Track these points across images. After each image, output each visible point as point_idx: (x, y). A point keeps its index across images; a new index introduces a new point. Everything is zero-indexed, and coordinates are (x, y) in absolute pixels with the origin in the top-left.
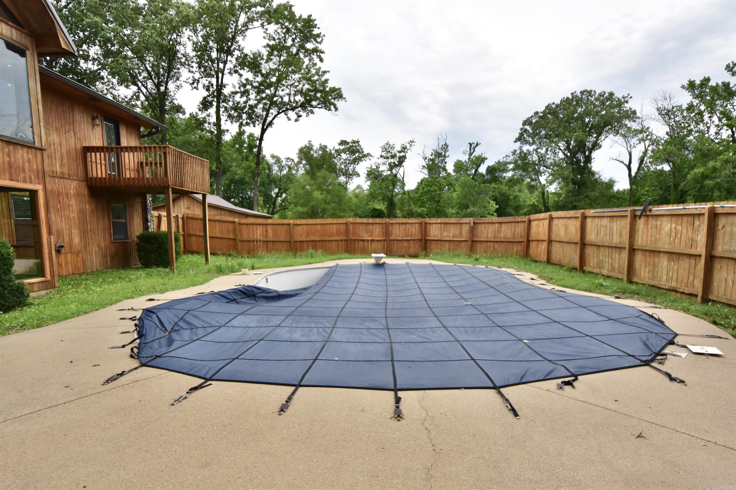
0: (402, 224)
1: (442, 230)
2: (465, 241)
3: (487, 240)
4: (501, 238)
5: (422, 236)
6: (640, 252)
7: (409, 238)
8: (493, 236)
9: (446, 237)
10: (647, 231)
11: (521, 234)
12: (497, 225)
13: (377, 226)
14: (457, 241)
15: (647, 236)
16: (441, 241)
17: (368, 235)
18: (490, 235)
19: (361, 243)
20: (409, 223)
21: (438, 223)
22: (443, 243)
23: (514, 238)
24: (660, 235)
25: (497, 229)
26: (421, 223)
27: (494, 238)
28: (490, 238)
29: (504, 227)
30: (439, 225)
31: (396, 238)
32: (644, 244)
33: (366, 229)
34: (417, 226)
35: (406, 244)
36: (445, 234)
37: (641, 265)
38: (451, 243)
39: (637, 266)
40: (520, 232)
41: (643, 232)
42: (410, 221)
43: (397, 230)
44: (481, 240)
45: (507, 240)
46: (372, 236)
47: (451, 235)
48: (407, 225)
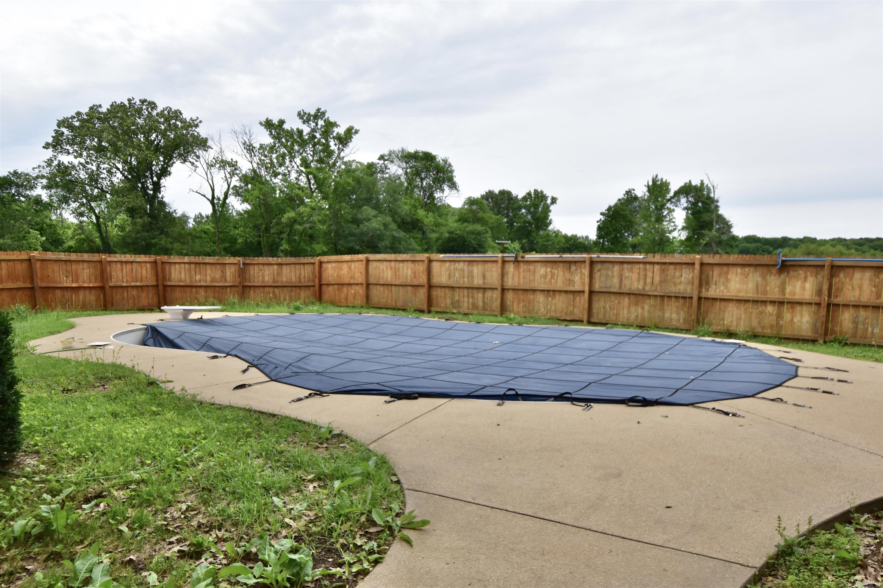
0: (127, 262)
1: (193, 273)
2: (230, 287)
3: (263, 285)
4: (282, 282)
5: (157, 280)
6: (511, 292)
7: (138, 284)
8: (271, 281)
9: (200, 281)
10: (519, 274)
11: (309, 277)
12: (275, 267)
13: (86, 265)
14: (219, 286)
15: (519, 277)
16: (192, 287)
17: (70, 279)
18: (266, 278)
19: (59, 293)
20: (136, 262)
21: (185, 263)
22: (194, 290)
23: (300, 282)
24: (534, 277)
25: (276, 272)
26: (155, 262)
27: (274, 282)
28: (268, 282)
29: (286, 270)
30: (187, 266)
31: (119, 284)
32: (517, 284)
33: (67, 271)
34: (148, 265)
35: (134, 292)
36: (198, 277)
37: (513, 302)
38: (208, 289)
39: (508, 303)
40: (306, 275)
41: (513, 275)
42: (138, 260)
43: (119, 272)
44: (255, 284)
45: (292, 285)
46: (77, 281)
47: (208, 278)
48: (134, 264)
